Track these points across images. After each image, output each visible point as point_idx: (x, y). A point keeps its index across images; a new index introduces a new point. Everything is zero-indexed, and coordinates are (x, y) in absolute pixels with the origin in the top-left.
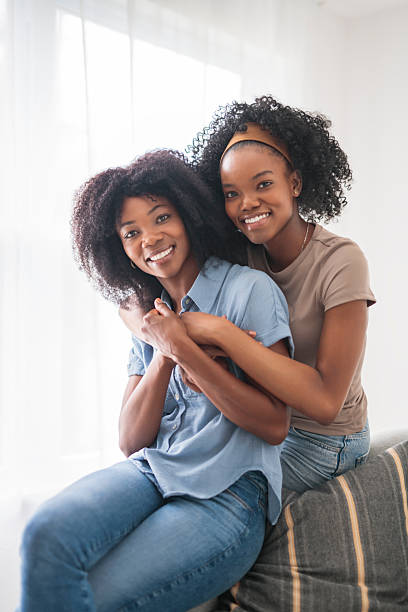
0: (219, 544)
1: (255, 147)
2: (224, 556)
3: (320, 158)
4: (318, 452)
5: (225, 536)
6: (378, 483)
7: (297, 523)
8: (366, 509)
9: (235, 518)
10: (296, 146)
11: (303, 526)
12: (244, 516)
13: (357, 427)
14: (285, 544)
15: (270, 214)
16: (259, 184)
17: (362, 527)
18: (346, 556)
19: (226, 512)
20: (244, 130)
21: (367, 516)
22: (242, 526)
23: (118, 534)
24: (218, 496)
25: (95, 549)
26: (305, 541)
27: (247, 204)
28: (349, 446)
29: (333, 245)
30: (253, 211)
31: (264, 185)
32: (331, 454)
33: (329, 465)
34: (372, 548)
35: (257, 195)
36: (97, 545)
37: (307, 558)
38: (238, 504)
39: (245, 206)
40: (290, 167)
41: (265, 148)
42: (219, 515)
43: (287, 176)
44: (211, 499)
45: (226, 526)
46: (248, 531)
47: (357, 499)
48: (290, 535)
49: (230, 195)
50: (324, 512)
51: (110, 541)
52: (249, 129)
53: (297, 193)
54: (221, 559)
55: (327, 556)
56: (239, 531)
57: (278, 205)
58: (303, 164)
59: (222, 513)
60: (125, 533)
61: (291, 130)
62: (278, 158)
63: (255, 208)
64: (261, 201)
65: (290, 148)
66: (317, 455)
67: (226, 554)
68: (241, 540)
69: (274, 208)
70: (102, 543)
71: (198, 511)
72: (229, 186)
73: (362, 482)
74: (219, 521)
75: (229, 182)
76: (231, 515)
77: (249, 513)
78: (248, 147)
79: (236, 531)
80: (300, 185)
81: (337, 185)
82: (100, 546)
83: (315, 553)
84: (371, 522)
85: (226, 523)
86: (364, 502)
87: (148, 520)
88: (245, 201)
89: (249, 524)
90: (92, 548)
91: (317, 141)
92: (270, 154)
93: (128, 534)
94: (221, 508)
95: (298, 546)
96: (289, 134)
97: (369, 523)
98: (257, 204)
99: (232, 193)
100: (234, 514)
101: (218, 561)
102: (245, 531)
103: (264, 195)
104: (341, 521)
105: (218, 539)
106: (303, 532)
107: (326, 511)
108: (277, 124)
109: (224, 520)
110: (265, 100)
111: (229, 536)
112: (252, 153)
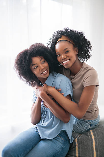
0: (56, 151)
1: (64, 41)
2: (57, 154)
3: (82, 43)
4: (84, 123)
5: (58, 149)
6: (102, 134)
7: (79, 144)
8: (97, 142)
9: (60, 143)
10: (75, 40)
11: (80, 146)
12: (63, 142)
13: (95, 117)
14: (75, 150)
15: (70, 60)
16: (66, 52)
17: (96, 147)
18: (91, 155)
19: (58, 142)
20: (61, 37)
21: (98, 144)
22: (62, 145)
23: (28, 150)
24: (55, 137)
25: (21, 155)
26: (80, 150)
27: (63, 57)
28: (93, 122)
29: (87, 69)
30: (65, 59)
31: (67, 52)
32: (88, 124)
33: (88, 127)
34: (98, 153)
35: (65, 55)
36: (22, 154)
37: (81, 154)
38: (61, 139)
39: (62, 58)
40: (75, 46)
41: (67, 42)
42: (56, 143)
43: (74, 49)
44: (54, 139)
45: (58, 146)
46: (64, 146)
47: (95, 139)
48: (77, 147)
49: (58, 56)
50: (86, 142)
51: (26, 152)
52: (62, 37)
53: (77, 53)
54: (57, 155)
55: (86, 154)
56: (61, 147)
57: (72, 57)
58: (78, 45)
59: (56, 142)
60: (30, 149)
61: (74, 36)
62: (71, 44)
63: (65, 58)
64: (67, 56)
65: (74, 41)
66: (84, 124)
67: (58, 153)
68: (62, 149)
69: (71, 58)
70: (23, 153)
71: (50, 142)
72: (58, 53)
73: (97, 134)
74: (56, 145)
75: (58, 52)
76: (59, 143)
77: (64, 141)
78: (62, 42)
79: (60, 147)
80: (78, 51)
81: (88, 50)
82: (23, 154)
83: (83, 153)
84: (99, 145)
85: (58, 145)
86: (97, 140)
87: (37, 145)
88: (62, 57)
89: (64, 145)
90: (20, 155)
91: (82, 38)
92: (68, 43)
93: (31, 149)
94: (56, 141)
95: (79, 151)
96: (73, 37)
97: (98, 146)
98: (66, 57)
99: (59, 55)
100: (60, 142)
101: (56, 155)
102: (63, 147)
103: (67, 55)
104: (90, 145)
105: (55, 150)
106: (80, 147)
107: (87, 142)
108: (70, 35)
109: (57, 144)
110: (66, 29)
111: (59, 149)
112: (63, 43)
